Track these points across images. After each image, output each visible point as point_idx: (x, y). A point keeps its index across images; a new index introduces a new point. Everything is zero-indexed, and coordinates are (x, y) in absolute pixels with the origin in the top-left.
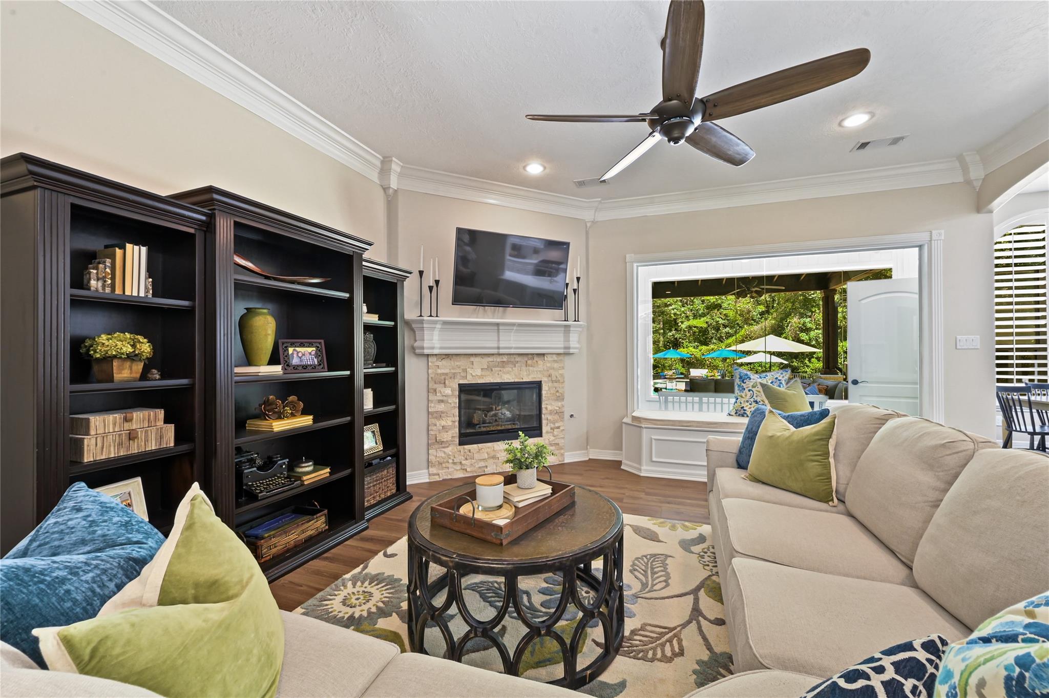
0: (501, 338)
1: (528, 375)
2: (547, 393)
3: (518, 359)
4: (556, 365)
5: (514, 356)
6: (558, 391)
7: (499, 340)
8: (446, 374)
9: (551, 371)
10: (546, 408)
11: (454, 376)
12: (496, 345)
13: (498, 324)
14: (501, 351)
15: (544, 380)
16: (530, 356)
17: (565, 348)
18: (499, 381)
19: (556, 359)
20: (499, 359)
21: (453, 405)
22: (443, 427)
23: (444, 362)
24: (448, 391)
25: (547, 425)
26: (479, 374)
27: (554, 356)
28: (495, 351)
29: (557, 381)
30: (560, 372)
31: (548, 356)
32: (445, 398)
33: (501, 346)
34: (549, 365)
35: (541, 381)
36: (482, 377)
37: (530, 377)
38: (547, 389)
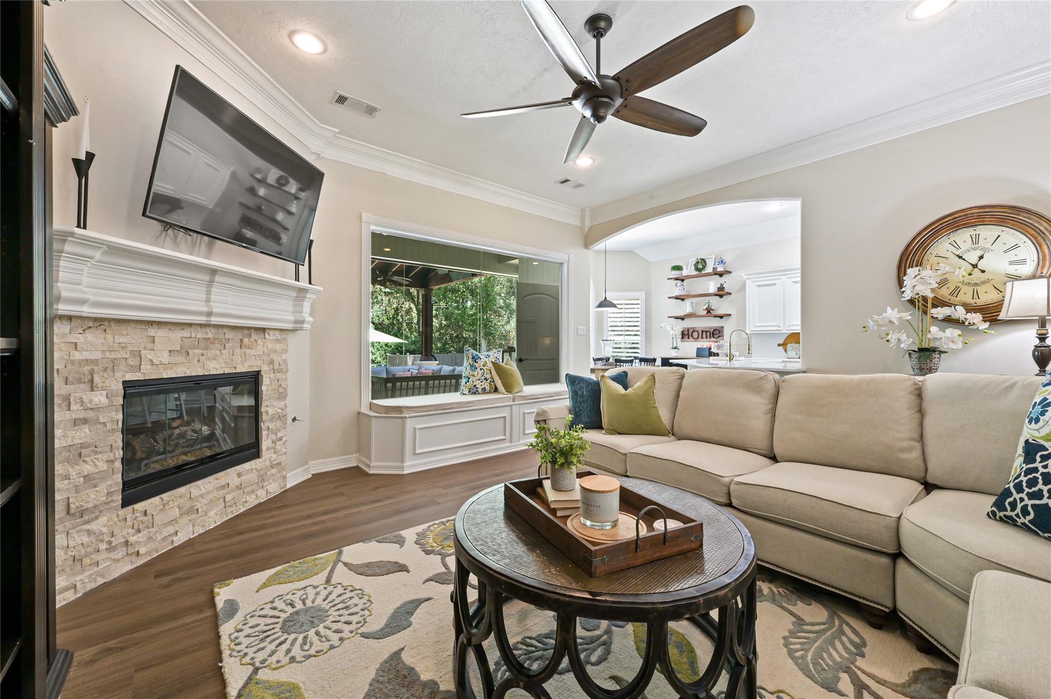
0: (213, 297)
1: (243, 362)
2: (268, 390)
3: (230, 335)
4: (279, 347)
5: (225, 330)
6: (280, 386)
7: (208, 301)
8: (95, 362)
9: (274, 356)
10: (267, 412)
11: (113, 366)
12: (205, 309)
13: (214, 272)
14: (215, 320)
15: (265, 369)
16: (246, 332)
17: (296, 322)
18: (200, 372)
19: (279, 337)
20: (200, 334)
21: (109, 427)
22: (84, 477)
23: (91, 337)
24: (100, 398)
25: (267, 438)
26: (165, 361)
27: (277, 333)
28: (202, 319)
29: (280, 371)
30: (284, 357)
31: (272, 333)
32: (91, 415)
33: (215, 310)
34: (270, 346)
35: (258, 372)
36: (171, 365)
37: (246, 364)
38: (268, 383)
